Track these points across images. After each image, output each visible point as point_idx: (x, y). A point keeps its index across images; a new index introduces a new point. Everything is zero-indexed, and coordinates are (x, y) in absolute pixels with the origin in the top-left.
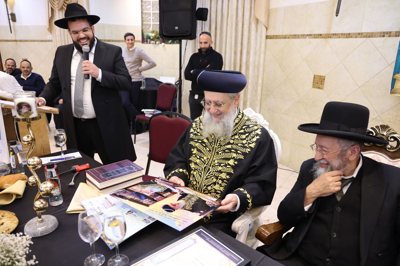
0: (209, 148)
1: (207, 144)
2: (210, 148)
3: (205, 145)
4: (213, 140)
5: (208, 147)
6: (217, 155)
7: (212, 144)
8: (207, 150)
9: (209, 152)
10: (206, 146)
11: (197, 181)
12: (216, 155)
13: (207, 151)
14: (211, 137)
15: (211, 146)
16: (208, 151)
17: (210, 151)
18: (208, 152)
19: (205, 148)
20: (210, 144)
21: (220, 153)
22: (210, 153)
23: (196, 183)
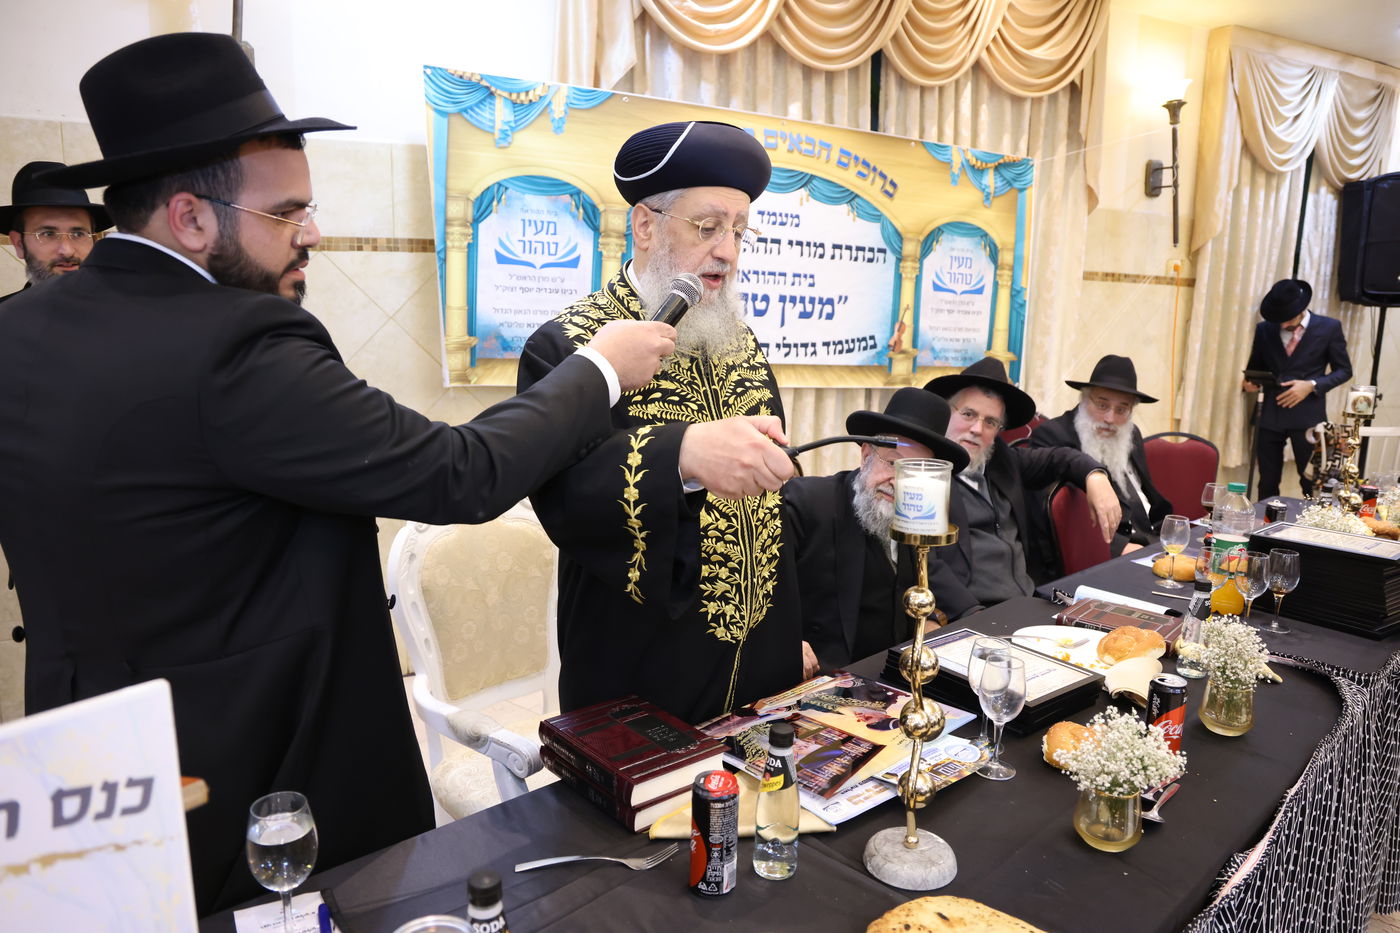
0: (694, 402)
1: (682, 391)
2: (697, 400)
3: (676, 398)
4: (692, 372)
5: (689, 400)
6: (728, 409)
7: (698, 386)
8: (693, 410)
9: (703, 414)
10: (683, 400)
11: (731, 514)
12: (725, 413)
13: (695, 413)
14: (679, 366)
15: (698, 392)
16: (698, 412)
17: (701, 408)
18: (700, 415)
19: (683, 407)
20: (692, 388)
21: (731, 401)
22: (707, 416)
23: (729, 520)
